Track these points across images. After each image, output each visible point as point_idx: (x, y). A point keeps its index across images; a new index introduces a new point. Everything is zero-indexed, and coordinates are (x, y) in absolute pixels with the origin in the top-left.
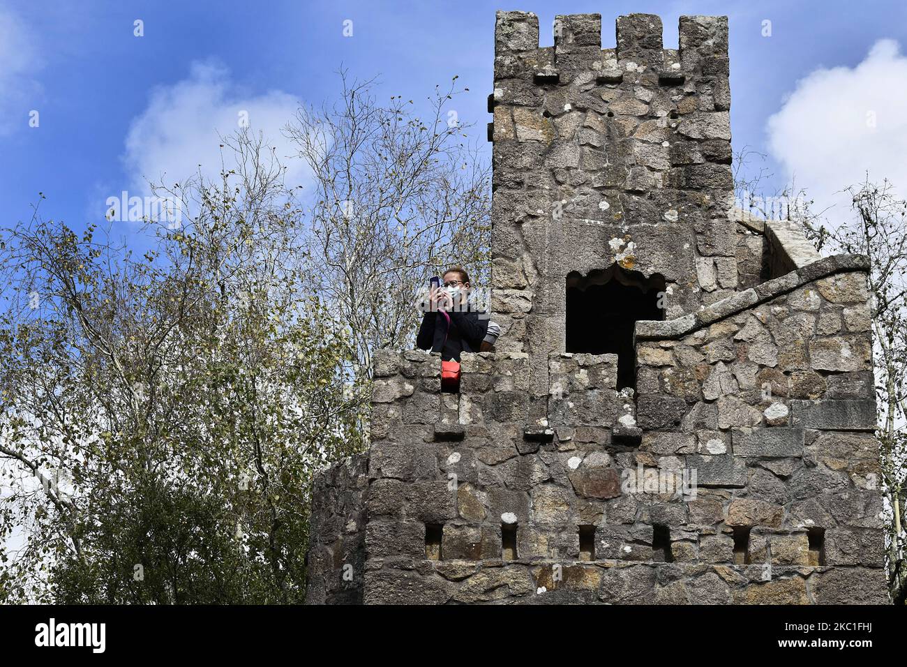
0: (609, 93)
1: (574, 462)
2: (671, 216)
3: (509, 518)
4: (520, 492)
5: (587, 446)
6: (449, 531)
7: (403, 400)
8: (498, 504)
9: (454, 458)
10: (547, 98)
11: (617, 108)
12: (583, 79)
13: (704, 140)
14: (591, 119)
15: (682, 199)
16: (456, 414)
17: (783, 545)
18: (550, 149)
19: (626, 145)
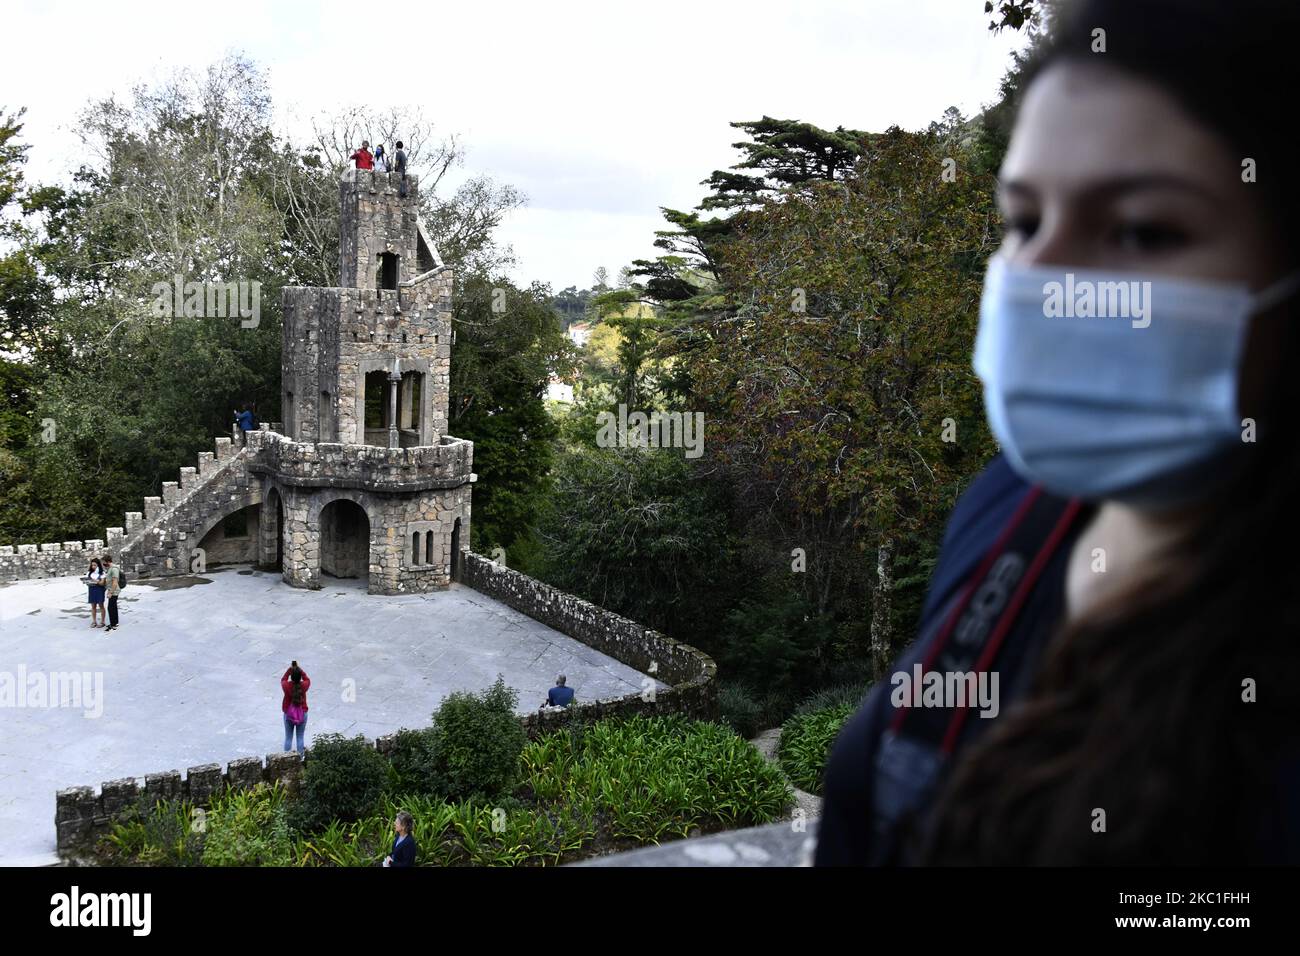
0: (388, 198)
1: (386, 319)
2: (402, 237)
3: (372, 333)
4: (374, 326)
5: (389, 315)
6: (358, 335)
7: (348, 302)
8: (370, 329)
9: (360, 317)
10: (372, 198)
11: (390, 203)
12: (382, 193)
13: (411, 214)
14: (384, 207)
15: (405, 232)
16: (360, 305)
17: (429, 339)
18: (373, 215)
19: (392, 215)
